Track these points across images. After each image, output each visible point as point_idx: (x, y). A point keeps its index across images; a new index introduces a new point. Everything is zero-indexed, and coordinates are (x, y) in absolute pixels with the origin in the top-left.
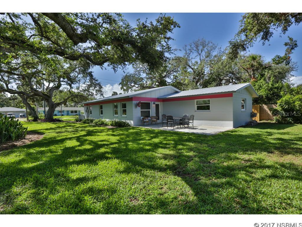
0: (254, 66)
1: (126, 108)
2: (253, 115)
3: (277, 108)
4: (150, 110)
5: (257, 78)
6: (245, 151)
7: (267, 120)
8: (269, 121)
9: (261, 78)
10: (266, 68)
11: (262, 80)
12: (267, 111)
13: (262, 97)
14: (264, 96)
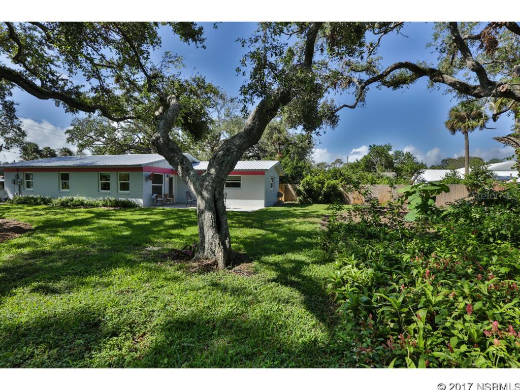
0: (281, 139)
1: (129, 181)
2: (280, 195)
3: (300, 188)
4: (163, 185)
5: (283, 153)
6: (284, 218)
7: (292, 201)
8: (293, 202)
9: (287, 154)
10: (291, 144)
11: (287, 158)
12: (292, 191)
13: (288, 176)
14: (289, 175)
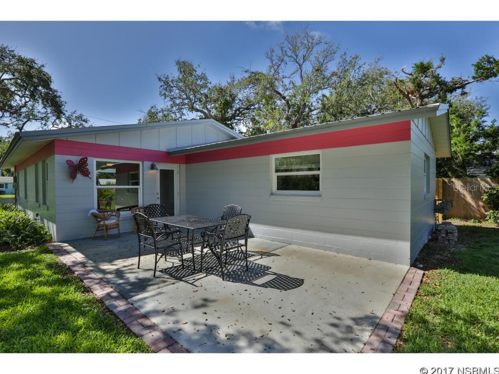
2: (442, 207)
4: (140, 187)
8: (472, 222)
12: (464, 195)
